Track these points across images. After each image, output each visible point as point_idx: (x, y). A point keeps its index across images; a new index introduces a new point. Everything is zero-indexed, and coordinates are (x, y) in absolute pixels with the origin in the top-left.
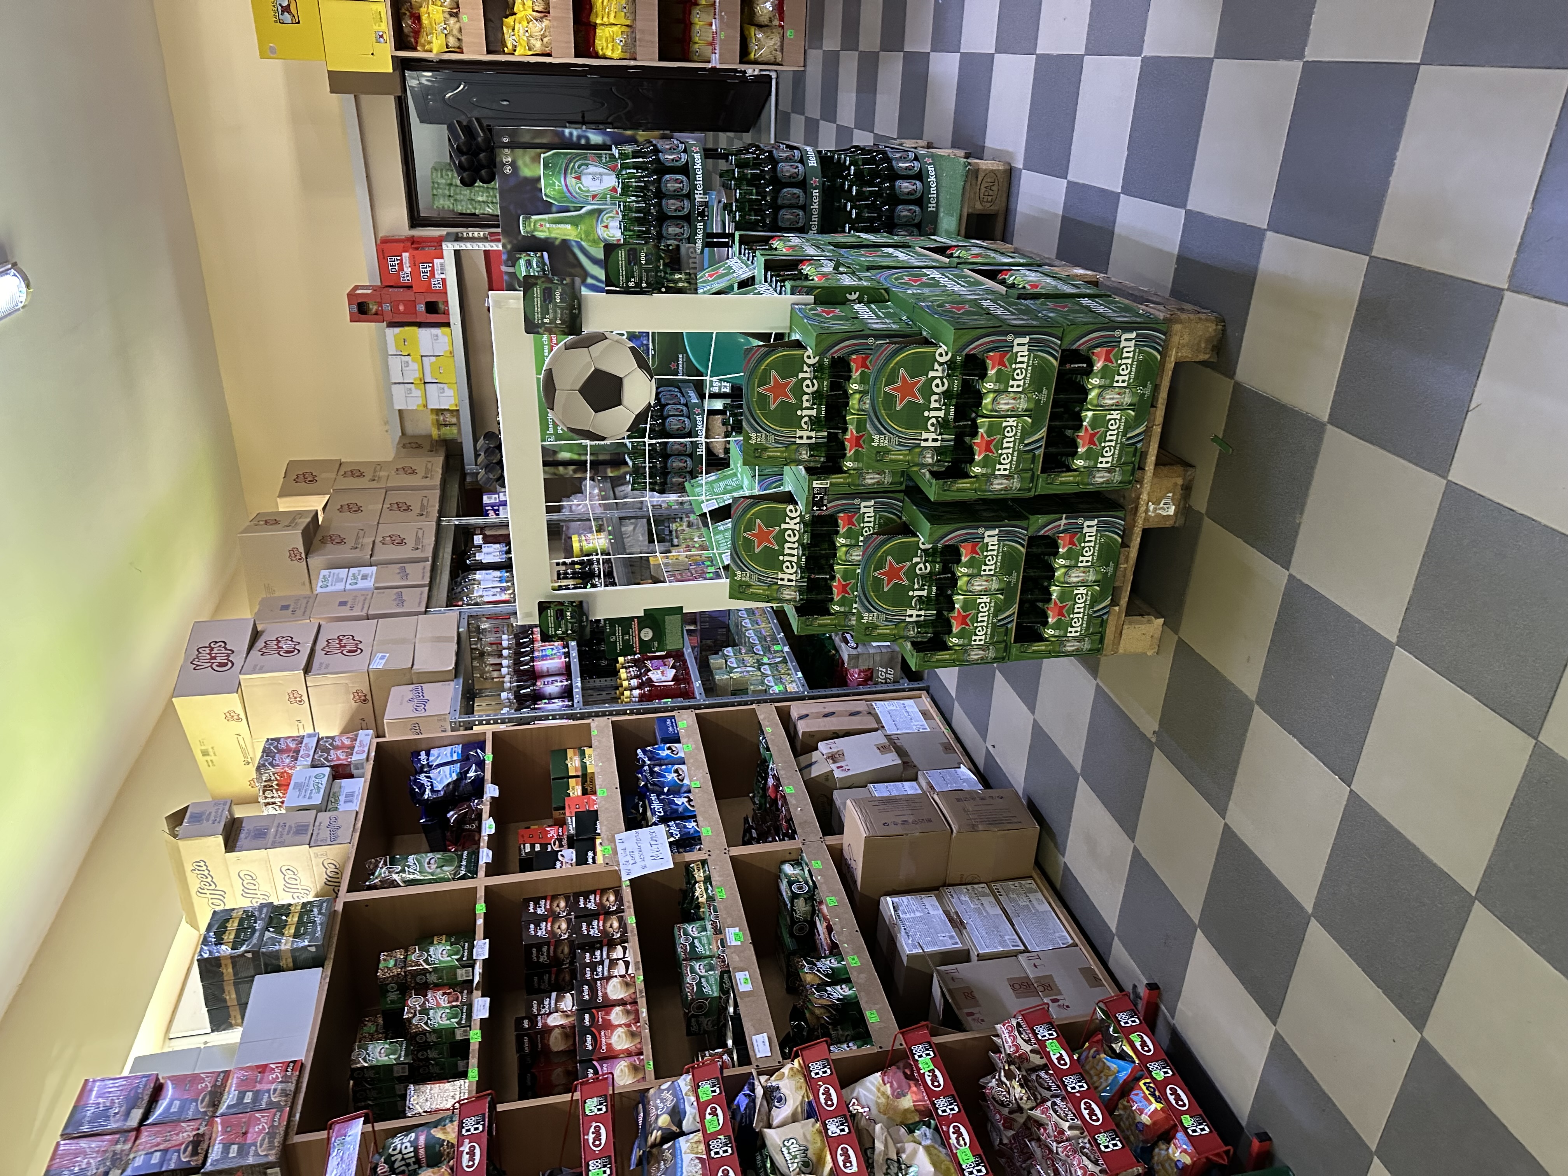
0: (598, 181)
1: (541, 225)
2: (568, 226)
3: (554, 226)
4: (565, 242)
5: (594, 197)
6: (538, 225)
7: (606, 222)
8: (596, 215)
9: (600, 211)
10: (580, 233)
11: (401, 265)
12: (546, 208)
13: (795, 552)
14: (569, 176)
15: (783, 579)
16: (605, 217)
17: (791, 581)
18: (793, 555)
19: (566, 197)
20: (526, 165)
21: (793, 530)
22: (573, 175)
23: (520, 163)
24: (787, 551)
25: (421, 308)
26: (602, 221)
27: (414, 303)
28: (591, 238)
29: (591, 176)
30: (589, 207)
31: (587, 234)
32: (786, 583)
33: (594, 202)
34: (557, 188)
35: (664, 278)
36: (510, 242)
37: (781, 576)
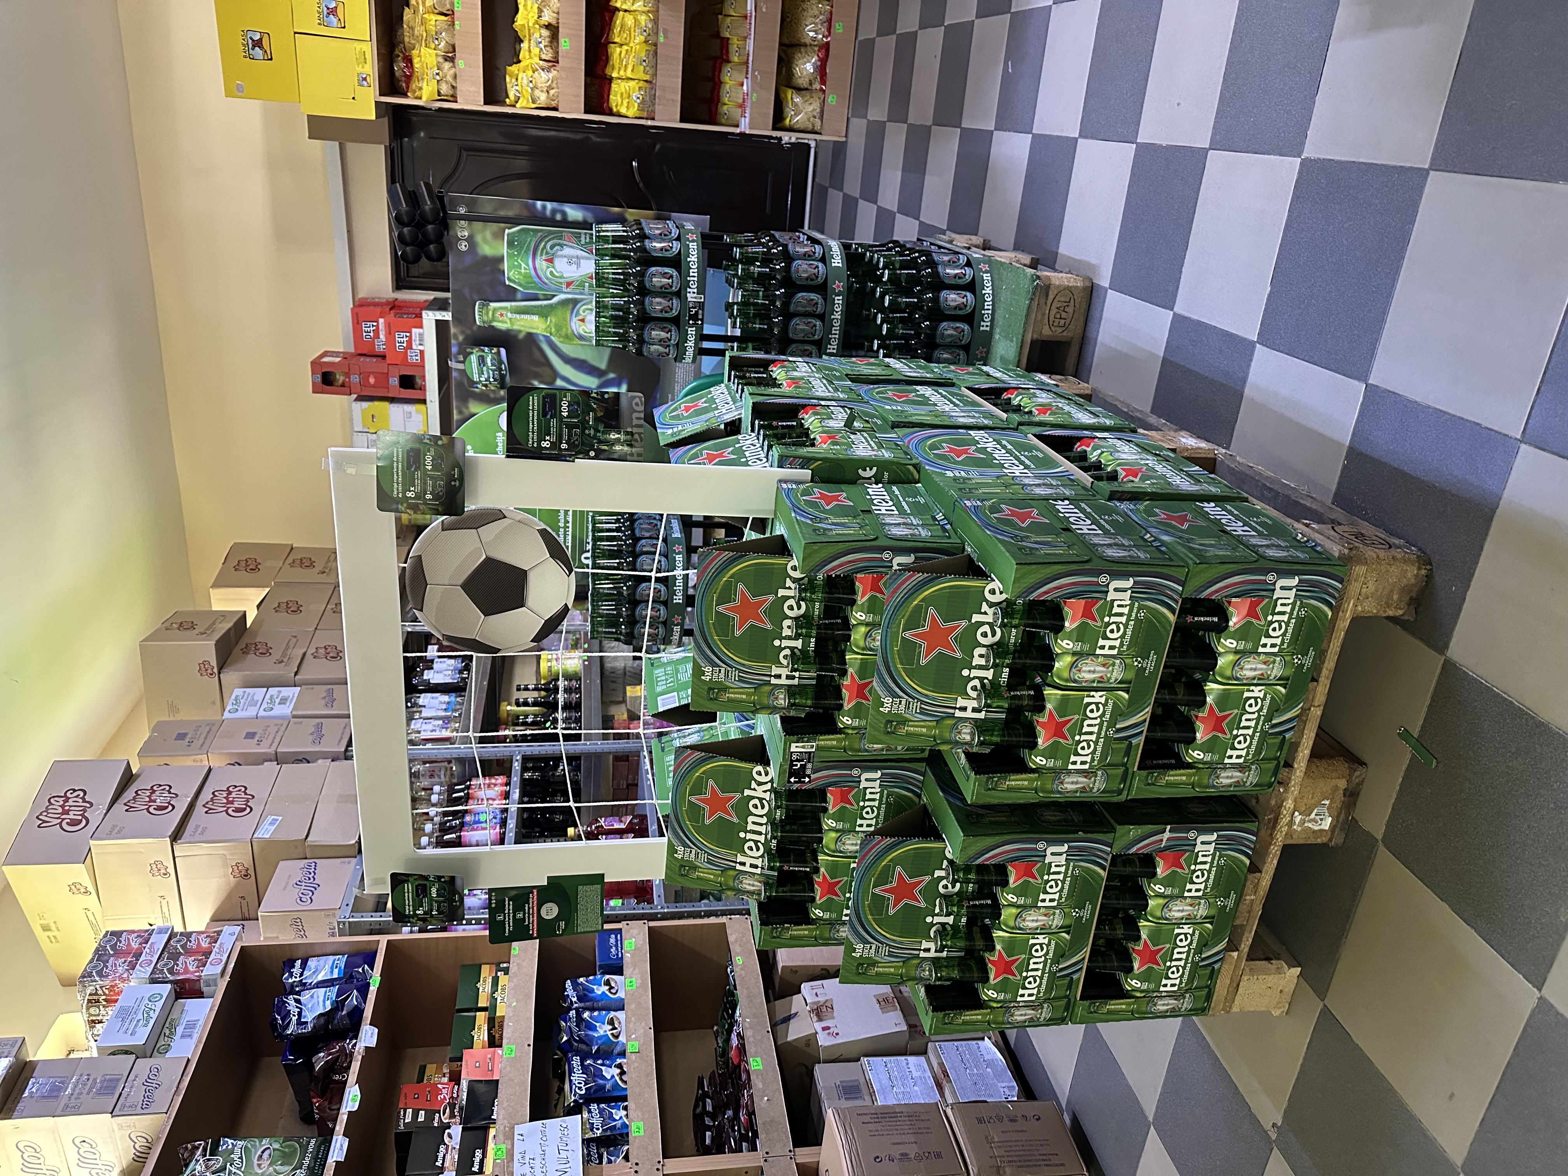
0: (574, 266)
1: (502, 315)
2: (536, 318)
3: (518, 316)
4: (531, 337)
5: (569, 284)
6: (497, 314)
7: (582, 315)
8: (571, 306)
9: (575, 302)
10: (549, 326)
11: (377, 332)
12: (510, 294)
13: (763, 829)
14: (538, 258)
15: (743, 864)
16: (582, 309)
17: (756, 867)
18: (760, 833)
19: (534, 282)
20: (485, 241)
21: (761, 800)
22: (544, 257)
23: (479, 238)
24: (750, 827)
25: (394, 381)
26: (578, 314)
27: (387, 375)
28: (563, 332)
29: (566, 260)
30: (562, 297)
31: (559, 328)
32: (747, 868)
33: (569, 290)
34: (523, 271)
35: (595, 437)
36: (463, 332)
37: (740, 858)
